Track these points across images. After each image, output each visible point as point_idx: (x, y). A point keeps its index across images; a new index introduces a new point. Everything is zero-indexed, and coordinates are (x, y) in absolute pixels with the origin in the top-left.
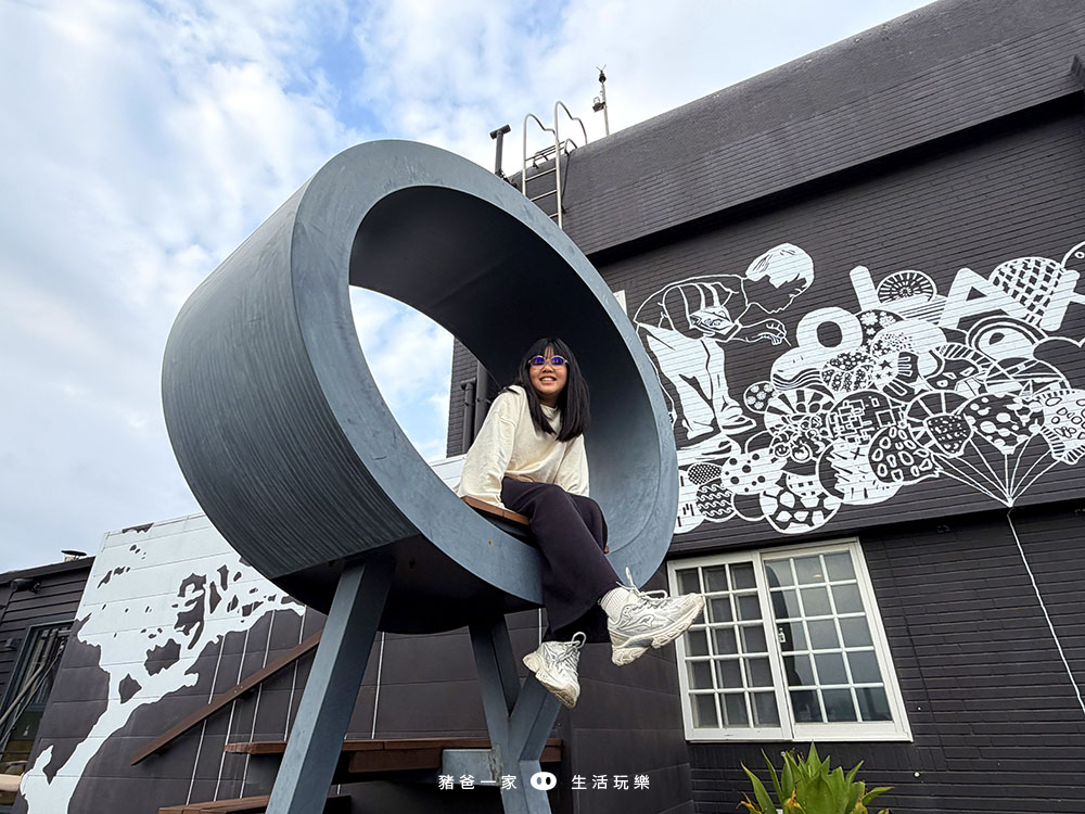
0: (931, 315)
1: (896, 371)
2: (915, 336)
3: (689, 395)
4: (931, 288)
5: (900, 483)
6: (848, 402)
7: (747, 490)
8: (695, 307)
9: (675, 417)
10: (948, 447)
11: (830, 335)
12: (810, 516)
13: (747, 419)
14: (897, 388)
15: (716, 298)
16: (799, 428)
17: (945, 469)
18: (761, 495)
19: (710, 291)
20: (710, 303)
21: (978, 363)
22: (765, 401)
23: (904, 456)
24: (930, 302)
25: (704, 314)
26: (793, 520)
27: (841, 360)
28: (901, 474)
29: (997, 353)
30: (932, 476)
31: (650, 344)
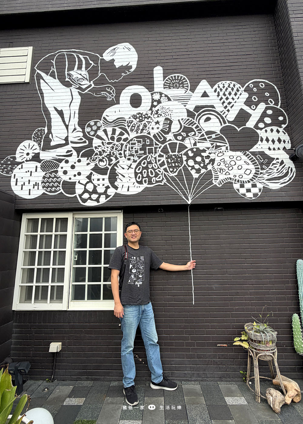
0: (184, 101)
1: (161, 127)
2: (174, 111)
3: (56, 120)
4: (188, 86)
5: (145, 185)
6: (135, 139)
7: (70, 179)
8: (71, 68)
9: (46, 131)
10: (171, 170)
11: (136, 101)
12: (99, 197)
13: (84, 139)
14: (159, 136)
15: (84, 66)
16: (109, 149)
17: (167, 181)
18: (77, 183)
19: (82, 61)
20: (80, 68)
21: (197, 130)
22: (96, 131)
23: (151, 172)
24: (185, 94)
25: (75, 74)
26: (90, 198)
27: (138, 116)
28: (147, 181)
29: (206, 127)
30: (161, 184)
31: (41, 85)
